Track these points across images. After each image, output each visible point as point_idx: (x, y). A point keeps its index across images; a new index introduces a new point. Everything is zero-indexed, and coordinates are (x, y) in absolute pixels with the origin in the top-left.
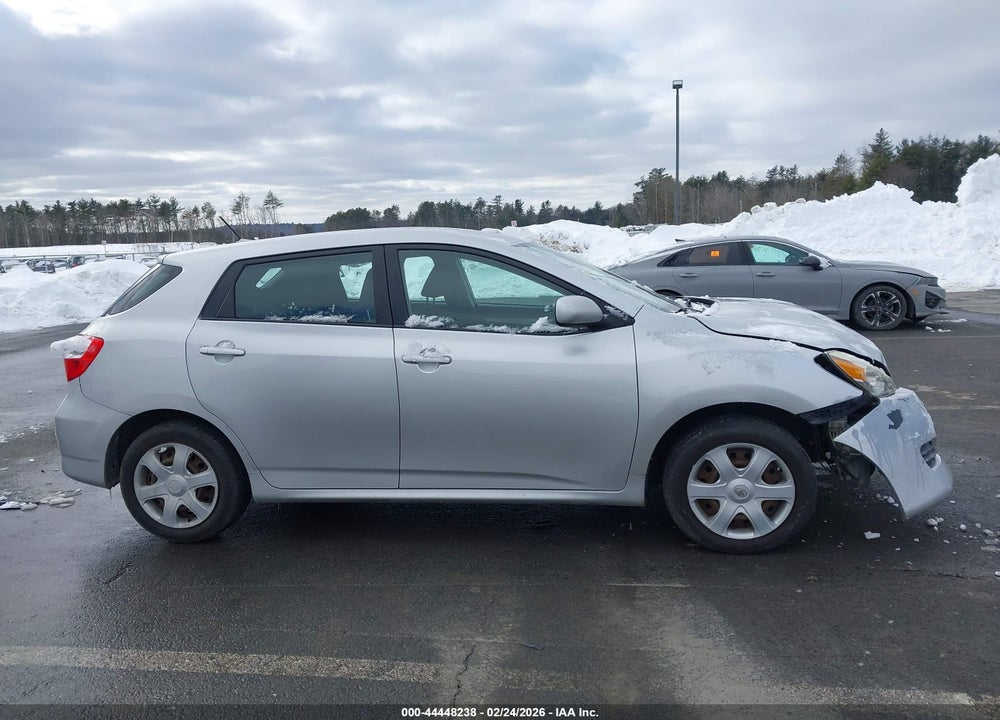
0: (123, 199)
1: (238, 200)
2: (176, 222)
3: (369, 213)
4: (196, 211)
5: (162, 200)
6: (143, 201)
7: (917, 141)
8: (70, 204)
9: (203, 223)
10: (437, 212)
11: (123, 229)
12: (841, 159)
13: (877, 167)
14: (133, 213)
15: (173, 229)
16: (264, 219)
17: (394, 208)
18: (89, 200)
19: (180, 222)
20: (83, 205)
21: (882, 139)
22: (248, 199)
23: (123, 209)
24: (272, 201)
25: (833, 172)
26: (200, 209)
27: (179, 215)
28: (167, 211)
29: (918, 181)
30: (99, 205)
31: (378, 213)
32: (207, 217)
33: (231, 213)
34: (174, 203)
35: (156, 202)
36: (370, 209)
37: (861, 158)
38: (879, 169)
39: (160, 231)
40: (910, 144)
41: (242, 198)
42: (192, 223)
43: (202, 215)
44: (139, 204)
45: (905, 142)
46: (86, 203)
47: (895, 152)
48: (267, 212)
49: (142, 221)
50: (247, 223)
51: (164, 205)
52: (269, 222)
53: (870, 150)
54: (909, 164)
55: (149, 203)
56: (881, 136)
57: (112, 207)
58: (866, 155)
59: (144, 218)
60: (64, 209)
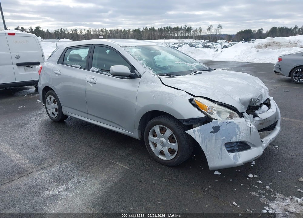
0: (177, 26)
1: (210, 26)
2: (190, 33)
3: (252, 31)
4: (196, 30)
5: (188, 27)
6: (183, 27)
8: (164, 28)
9: (198, 34)
10: (278, 31)
11: (176, 35)
14: (179, 30)
15: (190, 35)
16: (216, 33)
17: (261, 29)
18: (169, 27)
19: (192, 33)
20: (167, 28)
22: (212, 27)
23: (177, 29)
24: (220, 27)
26: (198, 29)
27: (192, 31)
28: (188, 30)
30: (171, 28)
31: (255, 31)
32: (200, 32)
33: (207, 31)
34: (191, 27)
35: (186, 27)
36: (253, 30)
39: (186, 36)
41: (211, 26)
42: (195, 33)
43: (198, 31)
44: (181, 28)
46: (168, 27)
48: (218, 30)
49: (181, 33)
50: (211, 34)
51: (188, 28)
52: (218, 34)
55: (184, 27)
57: (174, 28)
59: (182, 32)
60: (162, 29)
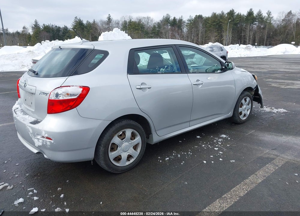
7: (47, 25)
12: (24, 28)
13: (37, 31)
21: (37, 23)
25: (22, 32)
29: (50, 37)
37: (31, 28)
38: (38, 32)
40: (45, 25)
45: (44, 25)
47: (41, 27)
53: (34, 26)
54: (47, 32)
56: (36, 22)
58: (32, 27)
